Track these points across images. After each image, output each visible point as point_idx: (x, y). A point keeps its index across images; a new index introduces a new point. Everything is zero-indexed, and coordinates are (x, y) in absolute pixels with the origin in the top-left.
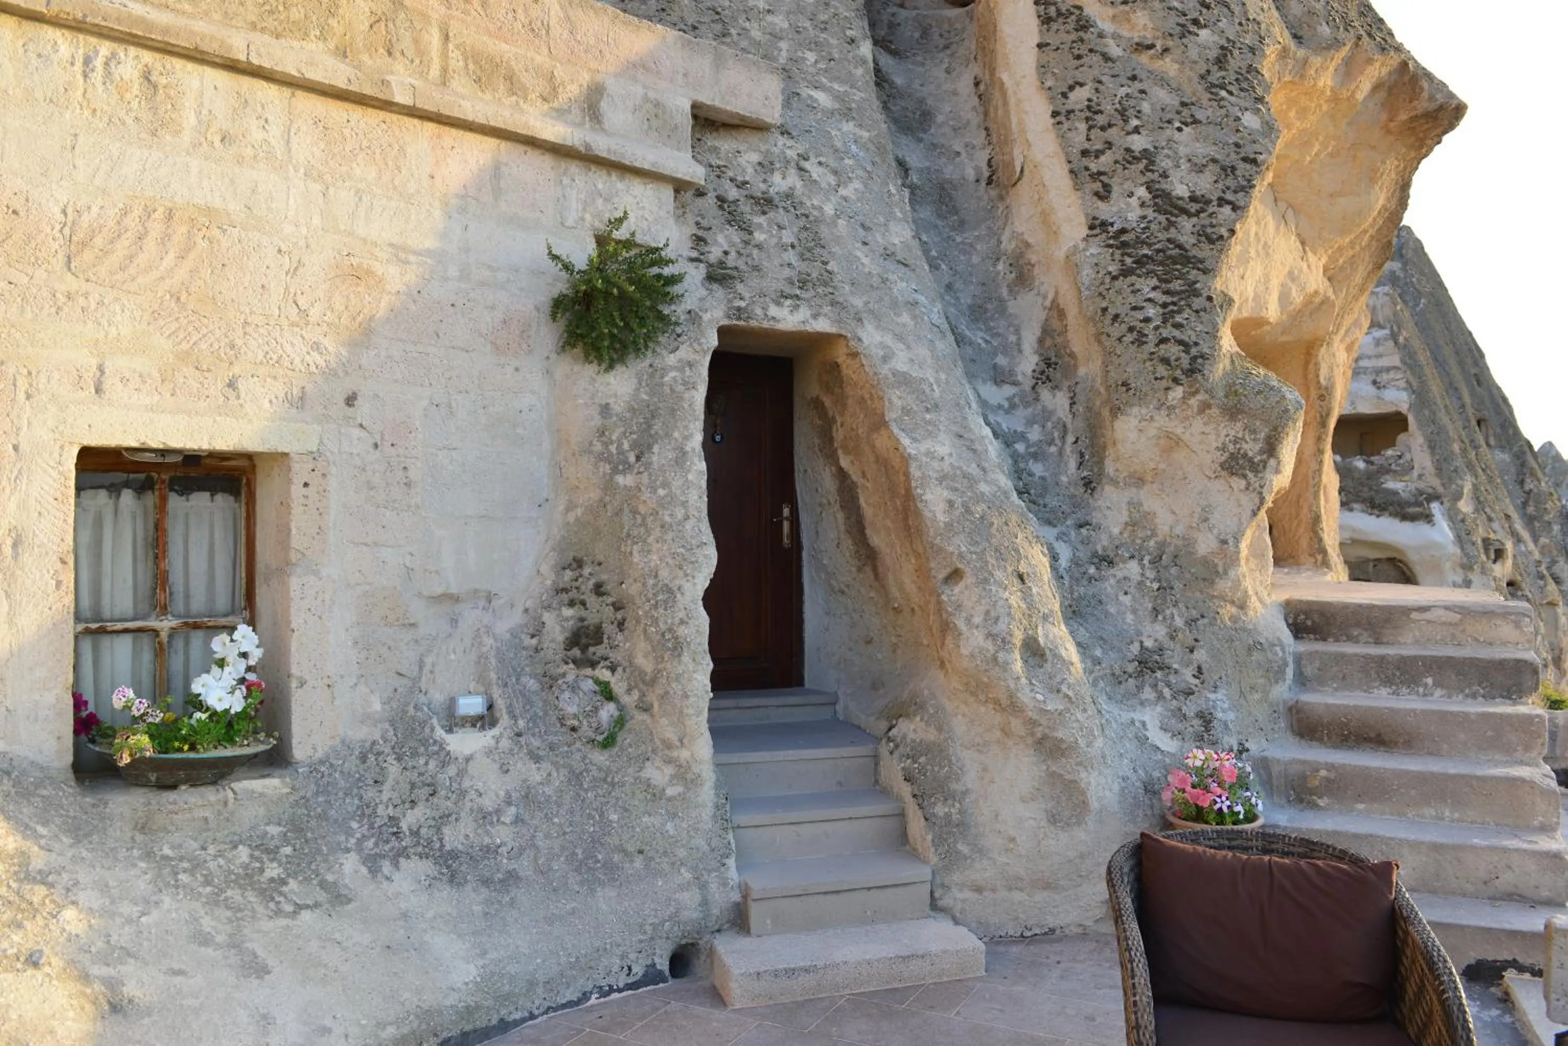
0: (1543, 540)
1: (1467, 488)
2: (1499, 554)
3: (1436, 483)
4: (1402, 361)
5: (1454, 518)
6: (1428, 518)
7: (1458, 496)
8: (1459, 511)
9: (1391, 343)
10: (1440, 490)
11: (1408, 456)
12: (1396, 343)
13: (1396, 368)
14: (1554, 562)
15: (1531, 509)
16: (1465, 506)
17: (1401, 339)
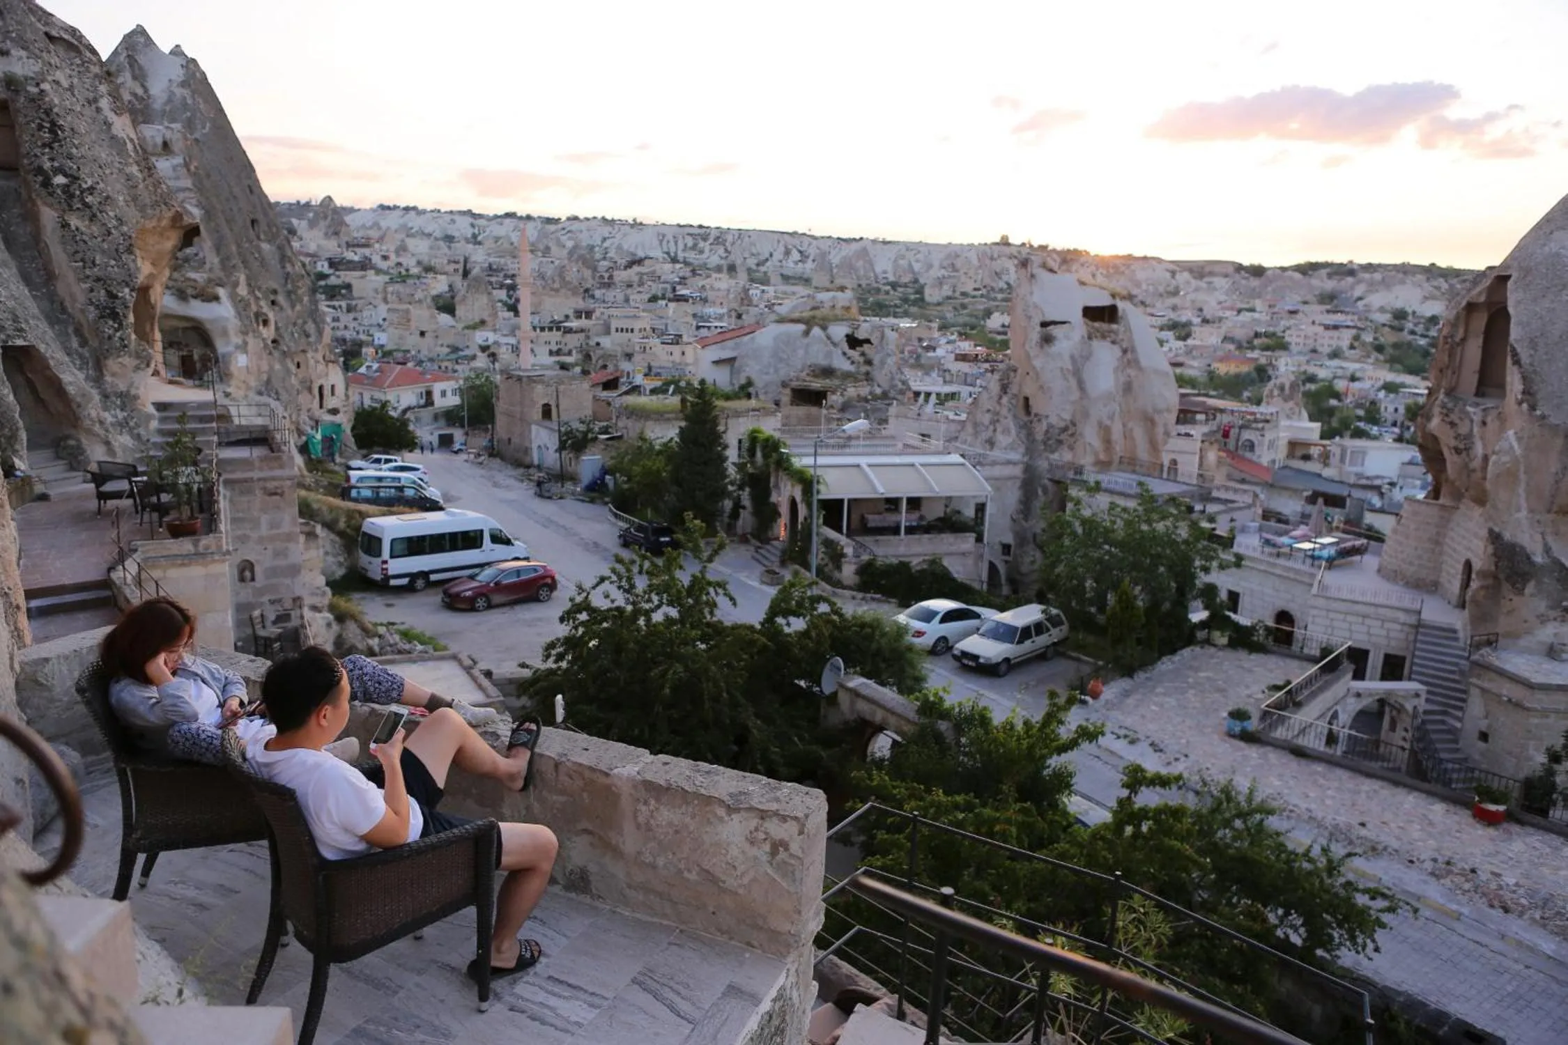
0: (298, 307)
1: (242, 278)
2: (265, 323)
3: (221, 274)
4: (194, 185)
5: (233, 297)
6: (216, 298)
7: (236, 284)
8: (237, 295)
9: (185, 170)
10: (225, 280)
11: (201, 255)
12: (189, 170)
13: (188, 189)
14: (305, 323)
15: (289, 286)
16: (243, 290)
17: (192, 168)
